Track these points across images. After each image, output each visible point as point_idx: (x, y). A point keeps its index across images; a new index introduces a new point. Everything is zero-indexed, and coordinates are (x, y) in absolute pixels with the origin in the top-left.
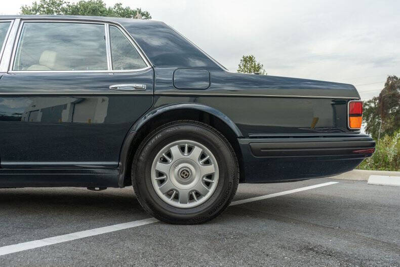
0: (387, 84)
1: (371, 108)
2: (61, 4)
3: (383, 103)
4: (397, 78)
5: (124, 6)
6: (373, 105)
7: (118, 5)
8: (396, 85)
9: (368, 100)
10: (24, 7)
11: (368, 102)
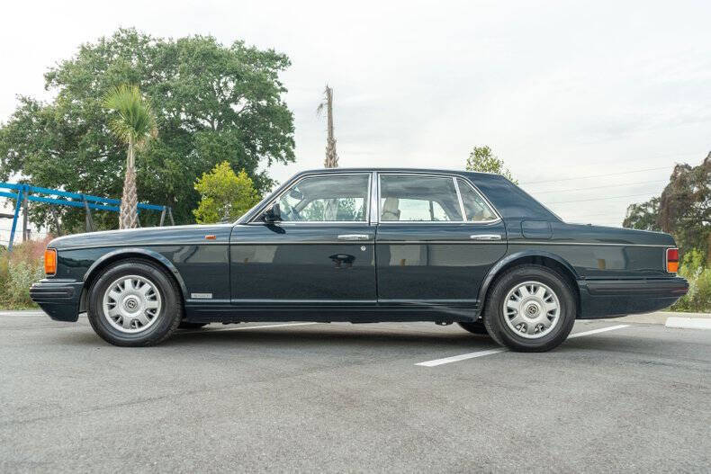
0: (673, 177)
1: (648, 215)
2: (146, 42)
3: (668, 208)
4: (689, 168)
5: (247, 46)
6: (651, 211)
7: (237, 43)
8: (688, 179)
9: (644, 202)
10: (85, 45)
11: (644, 205)
